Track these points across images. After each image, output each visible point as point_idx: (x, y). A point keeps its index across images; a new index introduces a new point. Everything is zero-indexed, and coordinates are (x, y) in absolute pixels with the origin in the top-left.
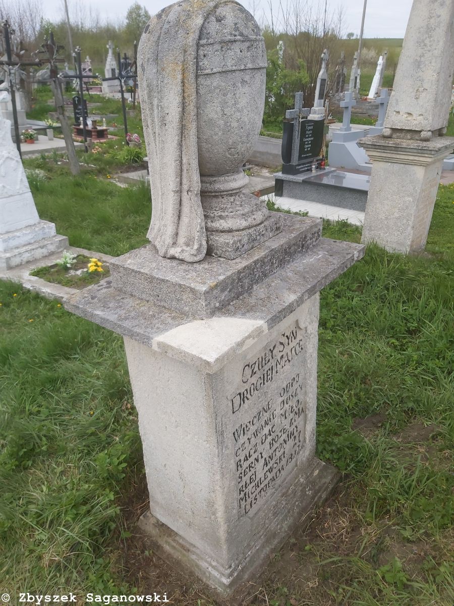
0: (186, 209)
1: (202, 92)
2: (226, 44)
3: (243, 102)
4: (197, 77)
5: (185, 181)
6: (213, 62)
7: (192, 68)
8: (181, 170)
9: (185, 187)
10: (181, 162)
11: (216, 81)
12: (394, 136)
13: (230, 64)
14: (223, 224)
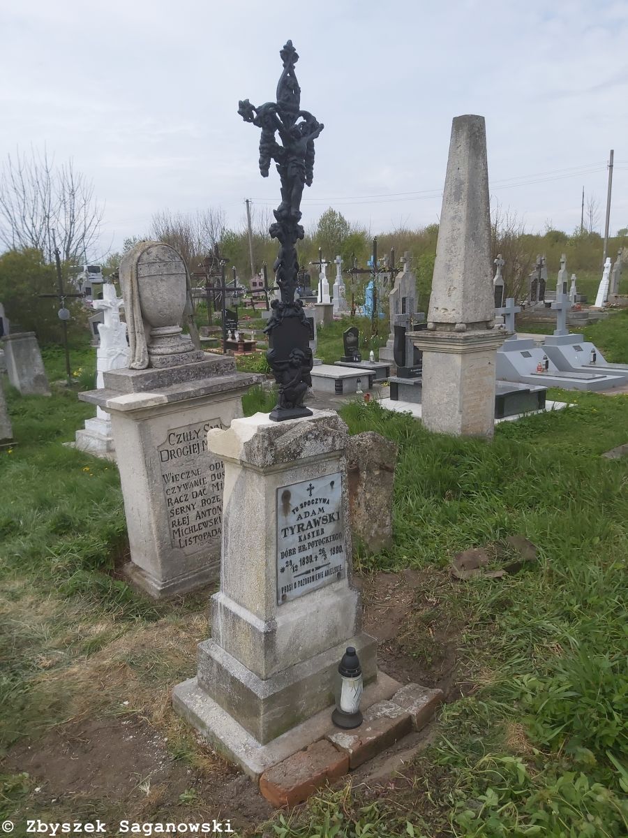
0: (138, 342)
1: (140, 284)
2: (150, 264)
3: (163, 289)
4: (137, 278)
5: (136, 327)
6: (143, 272)
7: (134, 274)
8: (134, 322)
9: (136, 330)
10: (133, 317)
11: (146, 280)
12: (438, 329)
13: (153, 272)
14: (159, 351)
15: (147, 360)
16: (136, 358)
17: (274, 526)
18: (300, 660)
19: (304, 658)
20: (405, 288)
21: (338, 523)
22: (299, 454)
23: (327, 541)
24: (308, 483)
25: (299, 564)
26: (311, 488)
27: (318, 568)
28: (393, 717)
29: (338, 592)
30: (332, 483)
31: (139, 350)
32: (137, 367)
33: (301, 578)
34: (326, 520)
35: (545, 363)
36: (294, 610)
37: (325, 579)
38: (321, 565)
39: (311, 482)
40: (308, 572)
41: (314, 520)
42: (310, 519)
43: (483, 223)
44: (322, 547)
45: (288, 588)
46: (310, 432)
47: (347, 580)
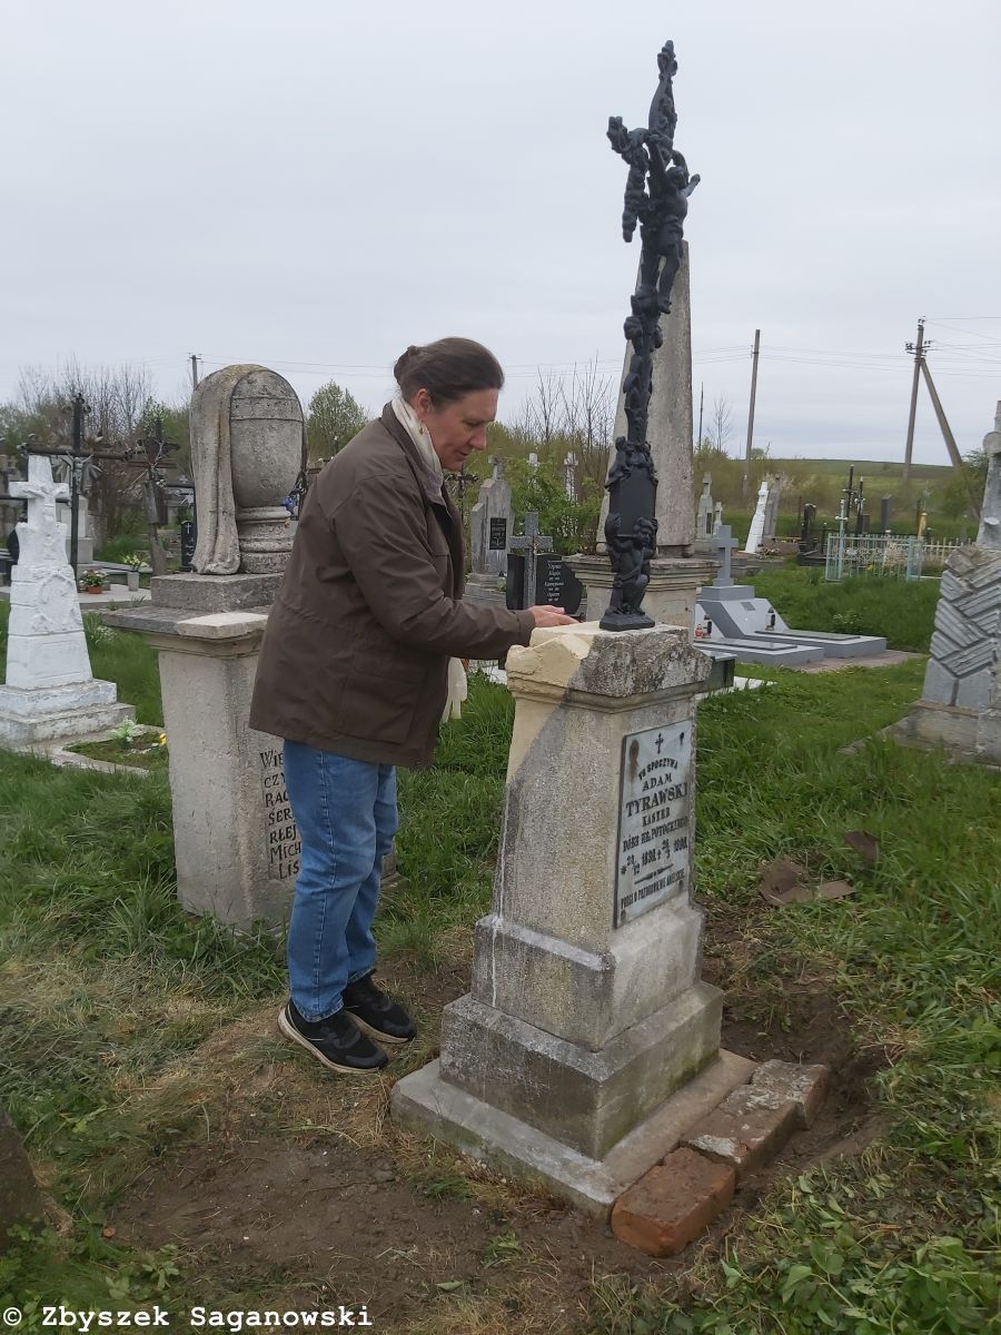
0: (222, 529)
1: (235, 433)
2: (255, 399)
3: (271, 443)
4: (230, 421)
5: (220, 503)
6: (243, 411)
7: (226, 415)
8: (218, 494)
9: (220, 509)
10: (217, 486)
11: (246, 425)
13: (258, 414)
14: (258, 545)
15: (237, 559)
16: (217, 556)
17: (617, 798)
18: (635, 1021)
19: (640, 1019)
20: (495, 504)
21: (685, 801)
22: (660, 681)
23: (672, 829)
24: (657, 732)
25: (640, 862)
26: (660, 742)
27: (660, 871)
28: (774, 1107)
29: (678, 912)
30: (682, 736)
31: (225, 542)
32: (221, 570)
33: (641, 886)
34: (673, 794)
35: (706, 625)
36: (631, 937)
37: (667, 889)
38: (663, 866)
39: (662, 731)
40: (649, 877)
41: (660, 793)
42: (656, 790)
43: (683, 399)
44: (665, 837)
45: (627, 901)
46: (674, 648)
47: (687, 893)
